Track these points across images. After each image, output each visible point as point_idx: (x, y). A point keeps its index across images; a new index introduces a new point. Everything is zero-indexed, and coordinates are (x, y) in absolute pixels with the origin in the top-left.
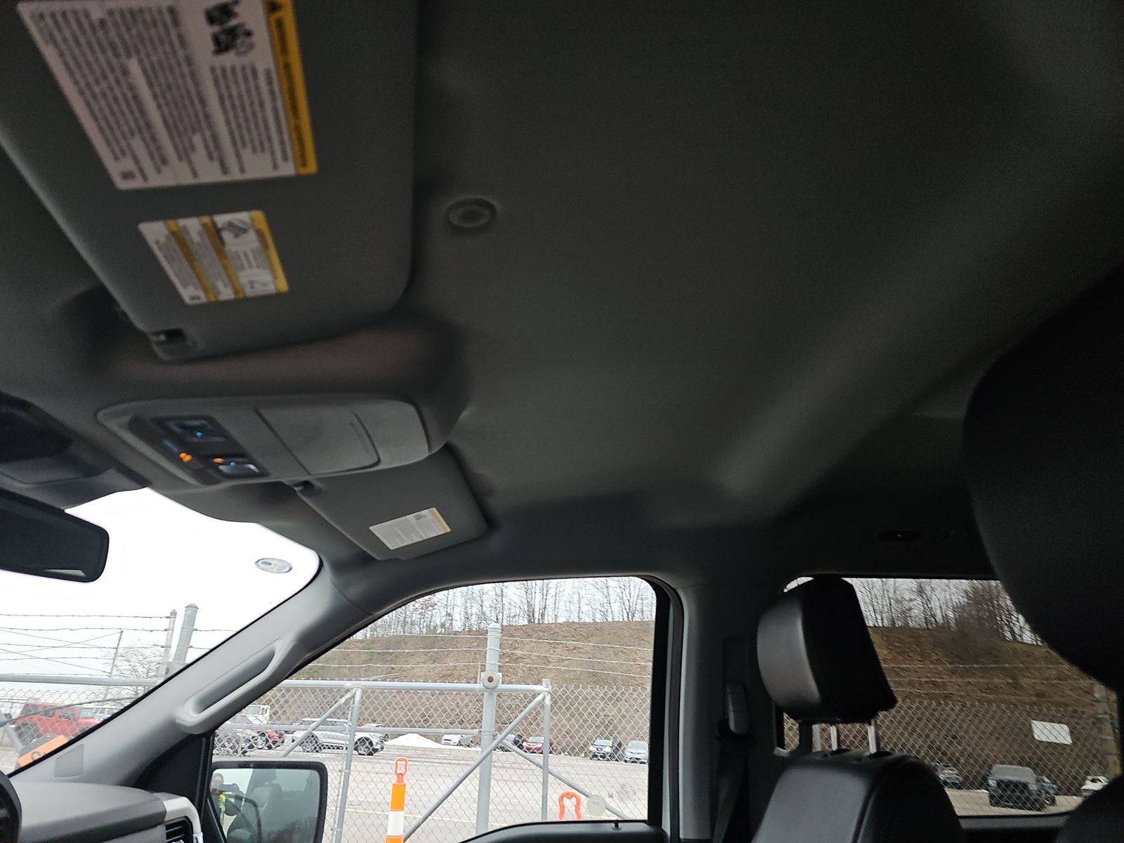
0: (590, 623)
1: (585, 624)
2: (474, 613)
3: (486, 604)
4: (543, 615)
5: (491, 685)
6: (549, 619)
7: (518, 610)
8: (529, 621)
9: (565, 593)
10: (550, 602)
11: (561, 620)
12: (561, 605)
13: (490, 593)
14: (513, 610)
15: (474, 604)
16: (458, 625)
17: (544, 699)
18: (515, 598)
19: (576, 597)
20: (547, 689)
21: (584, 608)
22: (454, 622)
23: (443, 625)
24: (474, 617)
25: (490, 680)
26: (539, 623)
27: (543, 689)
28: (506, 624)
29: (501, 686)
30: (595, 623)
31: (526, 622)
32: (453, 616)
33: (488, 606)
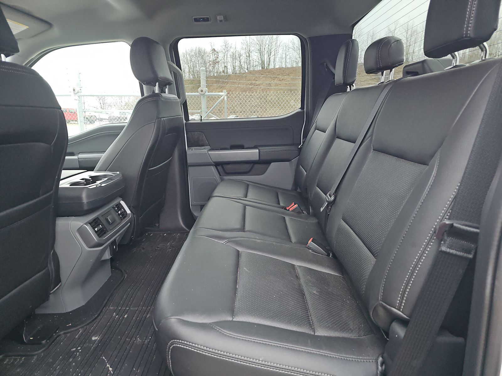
0: (290, 68)
1: (288, 68)
2: (237, 65)
3: (242, 61)
4: (269, 65)
5: (202, 93)
6: (271, 67)
7: (257, 63)
8: (262, 68)
9: (279, 54)
10: (272, 59)
11: (277, 67)
12: (277, 60)
13: (243, 55)
14: (255, 63)
15: (236, 61)
16: (230, 71)
17: (224, 97)
18: (255, 58)
19: (284, 56)
20: (225, 94)
21: (288, 61)
22: (228, 70)
23: (224, 71)
24: (237, 67)
25: (202, 91)
26: (267, 69)
27: (223, 94)
28: (251, 70)
29: (207, 93)
30: (293, 67)
31: (261, 69)
32: (228, 67)
33: (243, 62)
